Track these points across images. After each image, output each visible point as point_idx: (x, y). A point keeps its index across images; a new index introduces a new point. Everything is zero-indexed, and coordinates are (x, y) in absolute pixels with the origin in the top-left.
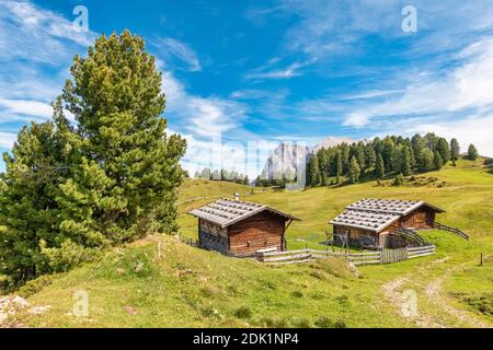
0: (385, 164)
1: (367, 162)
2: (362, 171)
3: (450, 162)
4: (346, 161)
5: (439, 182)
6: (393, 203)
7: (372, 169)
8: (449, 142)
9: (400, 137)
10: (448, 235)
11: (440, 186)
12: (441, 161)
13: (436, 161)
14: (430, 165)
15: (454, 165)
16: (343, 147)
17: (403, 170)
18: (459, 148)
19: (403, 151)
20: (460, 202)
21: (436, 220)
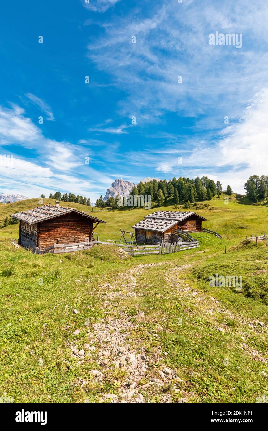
0: (179, 194)
1: (169, 193)
2: (166, 198)
3: (217, 196)
4: (156, 192)
5: (210, 207)
6: (175, 214)
7: (172, 198)
8: (216, 183)
9: (188, 179)
10: (208, 235)
11: (211, 210)
12: (211, 194)
13: (208, 193)
14: (205, 196)
15: (219, 198)
16: (154, 182)
17: (190, 199)
18: (221, 187)
19: (189, 187)
20: (220, 218)
21: (203, 226)
